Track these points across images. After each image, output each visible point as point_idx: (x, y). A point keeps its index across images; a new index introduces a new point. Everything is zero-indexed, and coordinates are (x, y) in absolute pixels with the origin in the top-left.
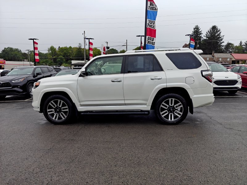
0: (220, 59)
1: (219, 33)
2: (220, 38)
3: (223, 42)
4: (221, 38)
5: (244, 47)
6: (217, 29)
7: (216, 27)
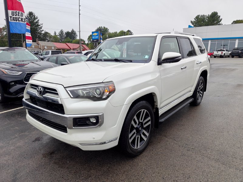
0: (46, 47)
1: (37, 20)
2: (38, 25)
3: (43, 30)
4: (40, 25)
5: (59, 37)
6: (35, 16)
7: (33, 14)
